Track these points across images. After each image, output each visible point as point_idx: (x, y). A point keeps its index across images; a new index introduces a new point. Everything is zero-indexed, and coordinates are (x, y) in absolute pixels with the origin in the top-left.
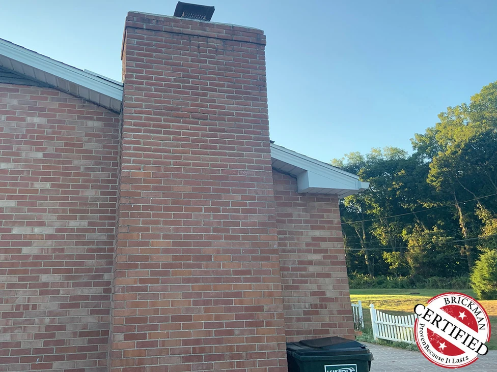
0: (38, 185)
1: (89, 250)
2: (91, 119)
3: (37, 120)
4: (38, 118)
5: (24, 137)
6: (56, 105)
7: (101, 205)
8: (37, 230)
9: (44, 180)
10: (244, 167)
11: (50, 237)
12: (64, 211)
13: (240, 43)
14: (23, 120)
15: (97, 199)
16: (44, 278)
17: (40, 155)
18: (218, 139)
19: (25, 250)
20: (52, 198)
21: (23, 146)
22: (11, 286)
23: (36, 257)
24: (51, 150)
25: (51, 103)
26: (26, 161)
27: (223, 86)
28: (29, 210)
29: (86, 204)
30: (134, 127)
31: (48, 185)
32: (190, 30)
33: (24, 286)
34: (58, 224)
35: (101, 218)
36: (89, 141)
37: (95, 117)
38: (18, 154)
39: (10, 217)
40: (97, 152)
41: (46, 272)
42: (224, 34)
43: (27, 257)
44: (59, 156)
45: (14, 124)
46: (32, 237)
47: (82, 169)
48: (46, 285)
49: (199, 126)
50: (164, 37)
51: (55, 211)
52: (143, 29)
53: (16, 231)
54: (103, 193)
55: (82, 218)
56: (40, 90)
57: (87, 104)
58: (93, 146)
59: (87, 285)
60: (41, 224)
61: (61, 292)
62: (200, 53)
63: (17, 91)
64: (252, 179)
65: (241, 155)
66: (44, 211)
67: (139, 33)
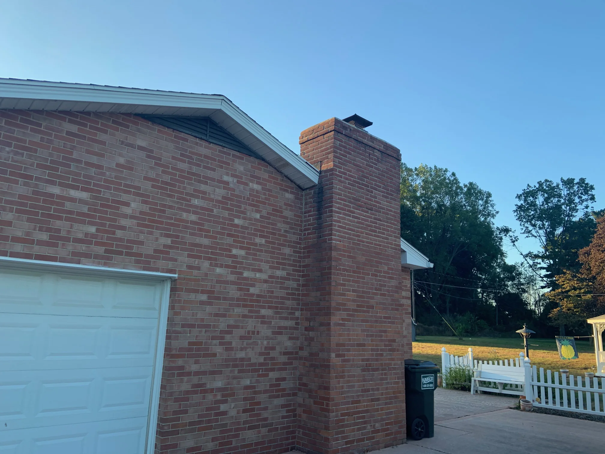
0: (258, 240)
1: (288, 294)
2: (287, 191)
3: (256, 187)
4: (256, 185)
5: (248, 199)
6: (266, 176)
7: (294, 260)
8: (258, 275)
9: (261, 236)
10: (388, 247)
11: (265, 281)
12: (273, 262)
13: (389, 157)
14: (247, 184)
15: (291, 255)
16: (263, 312)
17: (258, 216)
18: (377, 225)
19: (252, 290)
20: (266, 252)
21: (248, 207)
22: (244, 316)
23: (258, 296)
24: (264, 213)
25: (264, 173)
26: (250, 219)
27: (380, 187)
28: (253, 259)
29: (285, 259)
30: (338, 210)
31: (263, 241)
32: (366, 140)
33: (251, 317)
34: (270, 272)
35: (294, 270)
36: (286, 209)
37: (290, 190)
38: (244, 213)
39: (241, 263)
40: (291, 219)
41: (264, 307)
42: (382, 148)
43: (253, 295)
44: (269, 219)
45: (242, 187)
46: (255, 280)
47: (282, 231)
48: (263, 317)
49: (368, 214)
50: (353, 143)
51: (267, 262)
52: (342, 134)
53: (246, 274)
54: (295, 252)
55: (283, 269)
56: (257, 161)
57: (285, 179)
58: (288, 213)
59: (286, 319)
60: (260, 271)
61: (273, 323)
62: (370, 159)
63: (243, 159)
64: (392, 256)
65: (387, 239)
66: (261, 261)
67: (340, 137)
